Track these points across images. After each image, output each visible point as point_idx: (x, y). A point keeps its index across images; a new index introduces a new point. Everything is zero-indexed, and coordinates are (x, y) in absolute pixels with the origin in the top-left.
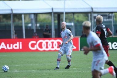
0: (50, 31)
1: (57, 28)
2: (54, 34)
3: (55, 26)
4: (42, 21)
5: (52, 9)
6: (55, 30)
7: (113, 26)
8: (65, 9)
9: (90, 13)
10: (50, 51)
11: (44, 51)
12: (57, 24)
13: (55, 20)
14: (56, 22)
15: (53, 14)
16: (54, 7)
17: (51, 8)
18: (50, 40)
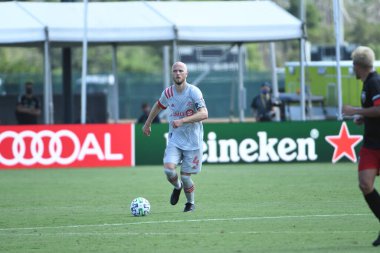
0: (38, 101)
1: (60, 92)
2: (52, 111)
3: (54, 86)
4: (10, 71)
5: (46, 31)
6: (56, 99)
7: (242, 87)
8: (86, 30)
9: (170, 43)
10: (37, 166)
11: (19, 166)
12: (60, 81)
13: (53, 67)
14: (59, 72)
15: (46, 46)
16: (51, 26)
17: (42, 27)
18: (37, 131)
